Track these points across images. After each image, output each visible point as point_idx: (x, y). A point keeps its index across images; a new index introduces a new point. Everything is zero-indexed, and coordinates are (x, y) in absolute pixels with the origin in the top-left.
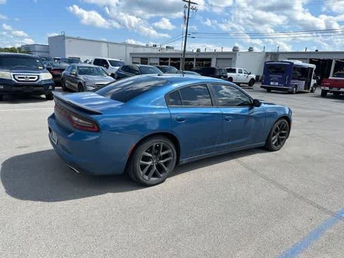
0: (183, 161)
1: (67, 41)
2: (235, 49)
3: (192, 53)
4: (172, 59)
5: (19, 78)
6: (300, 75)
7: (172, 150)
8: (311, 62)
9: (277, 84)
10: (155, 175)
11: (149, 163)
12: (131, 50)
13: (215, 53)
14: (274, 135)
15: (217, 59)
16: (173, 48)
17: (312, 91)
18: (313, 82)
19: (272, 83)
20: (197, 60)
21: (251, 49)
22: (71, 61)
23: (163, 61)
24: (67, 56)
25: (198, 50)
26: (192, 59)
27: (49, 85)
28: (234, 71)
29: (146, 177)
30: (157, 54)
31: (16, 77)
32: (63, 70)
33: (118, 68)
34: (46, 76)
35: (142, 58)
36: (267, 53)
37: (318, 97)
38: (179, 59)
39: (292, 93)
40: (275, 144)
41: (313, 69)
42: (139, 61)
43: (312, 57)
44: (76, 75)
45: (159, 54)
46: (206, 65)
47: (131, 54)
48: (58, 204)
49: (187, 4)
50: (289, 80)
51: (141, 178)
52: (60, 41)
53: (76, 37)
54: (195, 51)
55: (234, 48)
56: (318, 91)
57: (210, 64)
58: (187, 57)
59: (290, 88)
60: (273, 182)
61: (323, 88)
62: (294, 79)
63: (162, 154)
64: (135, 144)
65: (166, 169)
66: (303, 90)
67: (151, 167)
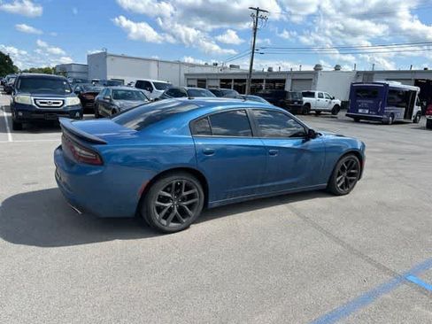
0: (213, 203)
1: (108, 59)
2: (318, 68)
3: (259, 73)
4: (236, 81)
5: (41, 103)
6: (400, 100)
7: (197, 189)
8: (417, 83)
9: (367, 111)
10: (175, 220)
11: (168, 205)
12: (186, 70)
13: (291, 73)
15: (293, 80)
16: (238, 67)
17: (415, 121)
18: (417, 109)
19: (360, 111)
20: (268, 81)
21: (337, 68)
22: (112, 83)
23: (226, 83)
24: (109, 78)
25: (270, 70)
26: (261, 81)
27: (76, 111)
28: (312, 95)
29: (164, 222)
30: (216, 74)
31: (38, 103)
32: (96, 94)
33: (163, 91)
34: (73, 101)
35: (199, 80)
36: (358, 72)
37: (421, 128)
38: (245, 80)
39: (387, 123)
40: (342, 187)
41: (415, 92)
42: (195, 83)
43: (418, 77)
44: (110, 100)
45: (221, 74)
46: (280, 88)
47: (186, 75)
48: (54, 250)
49: (255, 12)
50: (383, 107)
51: (157, 222)
52: (100, 60)
54: (266, 70)
55: (317, 66)
56: (423, 121)
57: (284, 87)
58: (254, 77)
59: (385, 116)
60: (327, 233)
61: (428, 117)
62: (389, 105)
63: (184, 194)
64: (148, 181)
65: (190, 212)
66: (402, 120)
67: (171, 210)
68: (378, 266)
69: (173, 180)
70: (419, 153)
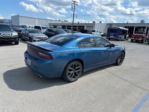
0: (85, 71)
2: (94, 22)
3: (76, 24)
4: (67, 26)
5: (3, 35)
6: (122, 33)
8: (126, 27)
9: (113, 37)
10: (74, 77)
11: (72, 72)
12: (49, 22)
13: (86, 24)
14: (119, 59)
15: (87, 26)
16: (67, 21)
17: (127, 40)
18: (127, 36)
19: (111, 37)
20: (78, 26)
21: (100, 22)
22: (23, 27)
23: (64, 27)
24: (20, 25)
25: (78, 22)
26: (76, 26)
27: (16, 38)
28: (94, 31)
29: (70, 78)
30: (61, 24)
32: (21, 31)
33: (46, 30)
34: (15, 34)
35: (54, 26)
36: (107, 24)
37: (130, 42)
38: (70, 26)
39: (119, 41)
40: (119, 63)
41: (127, 30)
42: (53, 27)
43: (126, 25)
44: (28, 33)
45: (62, 24)
46: (82, 29)
47: (49, 24)
49: (74, 2)
50: (118, 35)
52: (17, 18)
53: (24, 16)
54: (77, 23)
55: (94, 21)
56: (130, 40)
57: (84, 28)
58: (74, 25)
59: (119, 38)
61: (132, 38)
62: (120, 35)
65: (78, 74)
66: (124, 39)
67: (72, 74)
68: (142, 88)
69: (73, 63)
70: (133, 50)
